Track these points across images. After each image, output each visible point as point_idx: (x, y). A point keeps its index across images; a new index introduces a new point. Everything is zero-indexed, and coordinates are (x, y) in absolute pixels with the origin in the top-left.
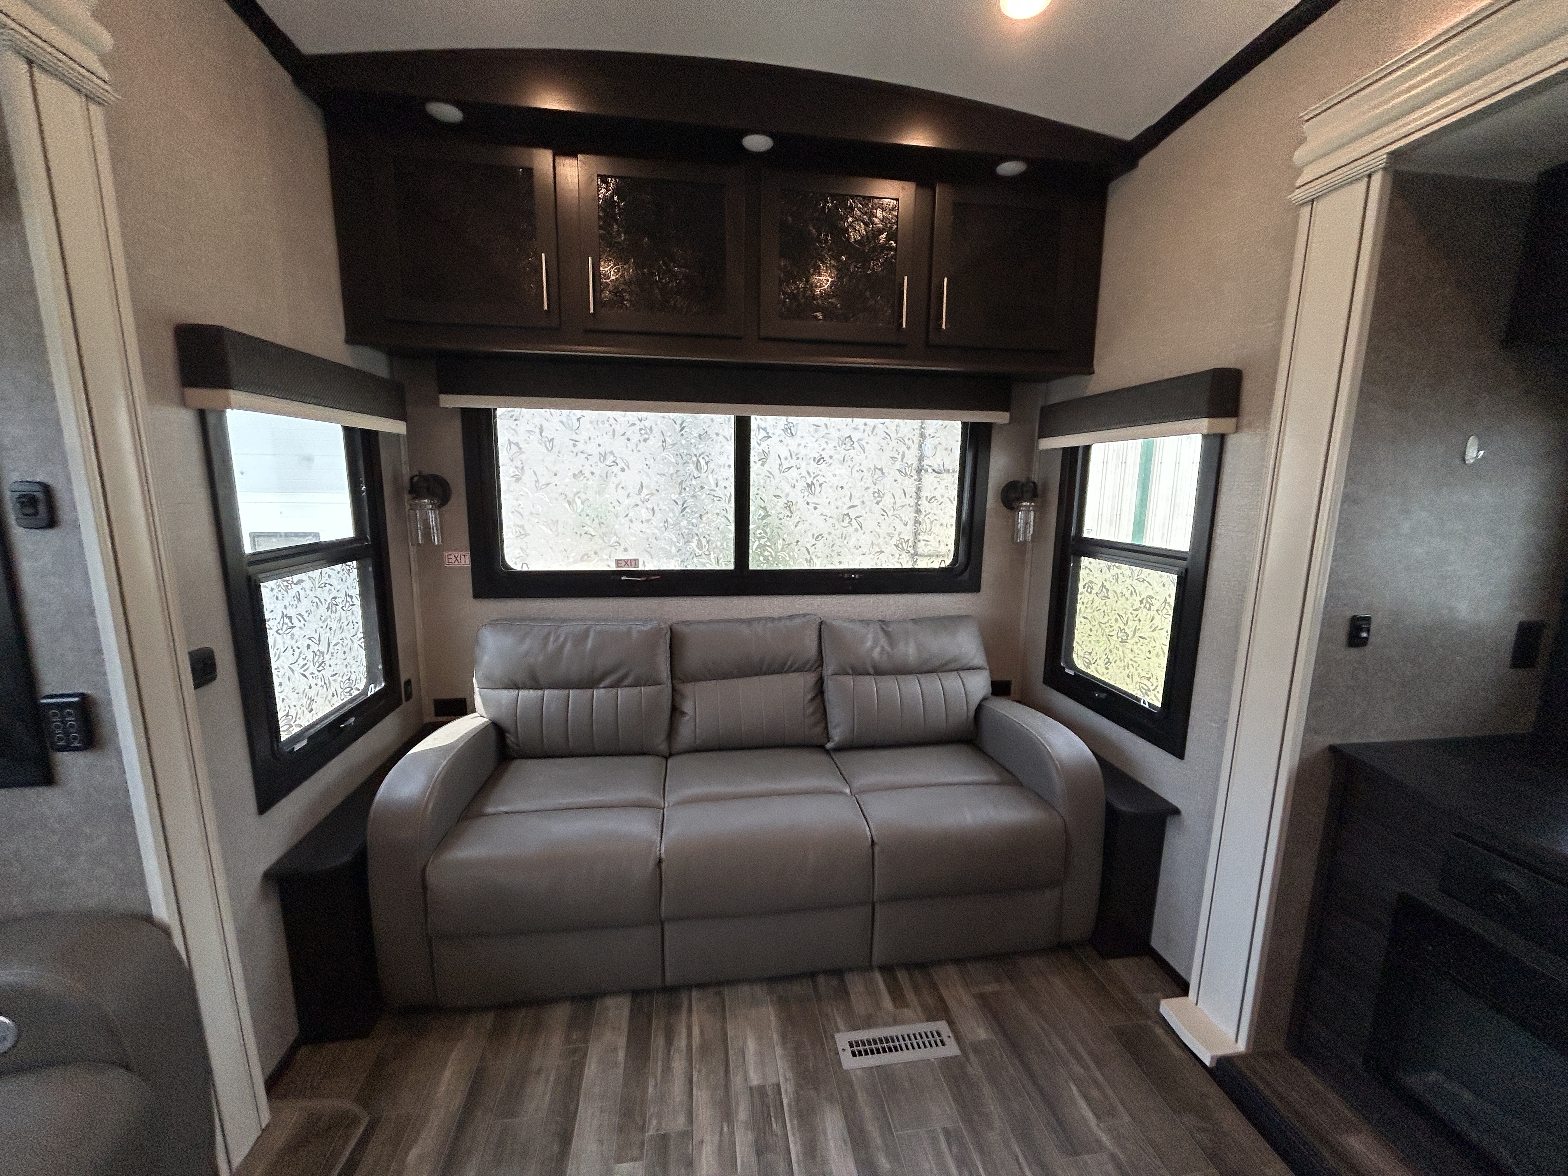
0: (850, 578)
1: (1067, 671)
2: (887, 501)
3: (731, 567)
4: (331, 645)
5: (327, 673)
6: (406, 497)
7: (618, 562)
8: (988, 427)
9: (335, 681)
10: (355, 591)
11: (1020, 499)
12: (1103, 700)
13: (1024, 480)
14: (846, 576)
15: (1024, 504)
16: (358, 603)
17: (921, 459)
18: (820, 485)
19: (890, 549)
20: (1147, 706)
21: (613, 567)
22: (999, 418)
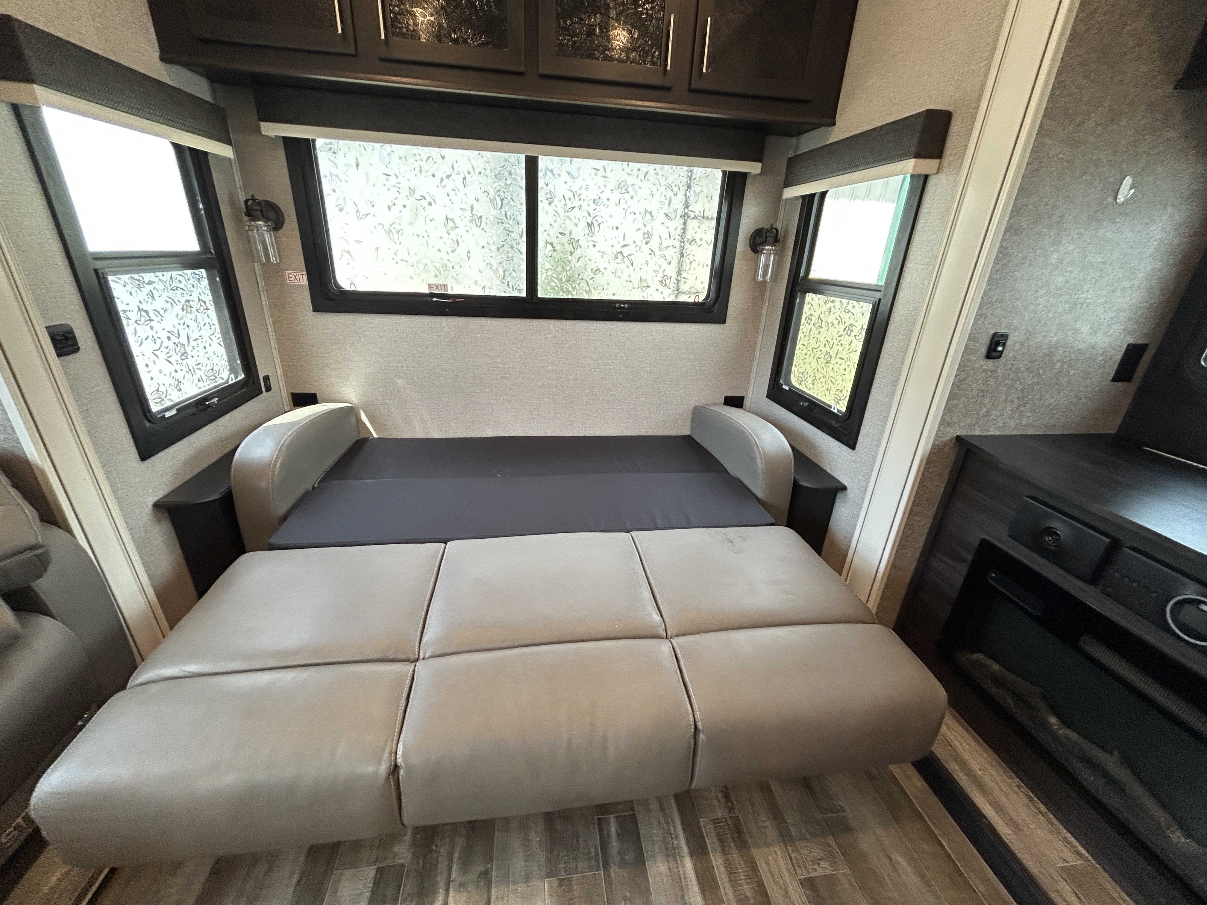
0: (620, 308)
1: (784, 387)
2: (654, 243)
3: (524, 294)
4: (191, 340)
5: (191, 362)
6: (246, 219)
7: (430, 286)
8: (744, 176)
9: (199, 369)
10: (208, 297)
11: (764, 243)
12: (806, 408)
13: (767, 226)
14: (617, 305)
15: (767, 248)
16: (212, 308)
17: (687, 206)
18: (599, 225)
19: (655, 284)
20: (835, 411)
21: (426, 290)
22: (752, 168)
